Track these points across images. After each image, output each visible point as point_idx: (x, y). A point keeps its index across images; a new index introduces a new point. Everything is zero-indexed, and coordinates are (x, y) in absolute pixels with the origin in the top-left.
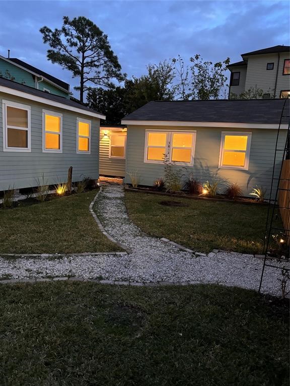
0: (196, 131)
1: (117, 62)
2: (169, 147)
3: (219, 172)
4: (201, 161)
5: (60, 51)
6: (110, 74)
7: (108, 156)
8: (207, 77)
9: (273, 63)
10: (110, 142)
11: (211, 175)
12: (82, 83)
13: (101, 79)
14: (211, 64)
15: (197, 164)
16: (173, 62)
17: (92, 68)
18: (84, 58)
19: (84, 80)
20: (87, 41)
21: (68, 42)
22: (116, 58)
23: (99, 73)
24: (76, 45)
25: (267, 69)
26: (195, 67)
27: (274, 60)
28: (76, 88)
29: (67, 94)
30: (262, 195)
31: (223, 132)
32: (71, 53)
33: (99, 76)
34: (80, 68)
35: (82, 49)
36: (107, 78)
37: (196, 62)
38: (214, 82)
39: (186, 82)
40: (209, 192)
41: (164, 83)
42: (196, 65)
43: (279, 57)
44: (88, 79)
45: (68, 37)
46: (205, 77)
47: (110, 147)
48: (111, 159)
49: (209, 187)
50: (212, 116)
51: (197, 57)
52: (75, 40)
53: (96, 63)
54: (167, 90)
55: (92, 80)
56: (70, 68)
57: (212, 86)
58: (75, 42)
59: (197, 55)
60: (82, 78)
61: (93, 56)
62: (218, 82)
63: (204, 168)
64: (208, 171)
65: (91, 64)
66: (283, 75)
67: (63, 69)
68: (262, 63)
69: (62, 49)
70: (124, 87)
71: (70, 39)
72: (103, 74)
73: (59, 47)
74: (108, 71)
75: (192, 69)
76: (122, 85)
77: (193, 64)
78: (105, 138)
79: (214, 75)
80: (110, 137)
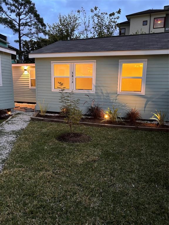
0: (95, 61)
1: (43, 22)
2: (72, 76)
3: (118, 97)
4: (102, 88)
5: (3, 15)
6: (39, 31)
7: (29, 86)
8: (104, 24)
9: (147, 21)
10: (29, 76)
11: (111, 101)
12: (20, 37)
13: (32, 34)
14: (107, 14)
15: (98, 91)
16: (78, 13)
17: (26, 26)
18: (20, 20)
19: (21, 35)
20: (21, 8)
21: (9, 9)
22: (42, 19)
23: (31, 30)
24: (14, 11)
25: (143, 25)
26: (95, 17)
27: (147, 19)
28: (16, 41)
29: (5, 43)
30: (162, 120)
31: (120, 61)
32: (10, 17)
33: (31, 32)
34: (17, 27)
35: (19, 14)
36: (37, 33)
37: (95, 12)
38: (109, 28)
39: (89, 29)
40: (111, 118)
41: (73, 30)
42: (96, 15)
43: (151, 17)
44: (24, 35)
45: (8, 6)
46: (103, 25)
47: (30, 80)
48: (31, 89)
49: (110, 113)
50: (109, 47)
51: (96, 9)
52: (13, 8)
53: (29, 24)
54: (75, 35)
55: (27, 35)
56: (11, 27)
57: (108, 31)
58: (13, 9)
59: (96, 7)
60: (20, 34)
61: (26, 18)
62: (112, 28)
63: (105, 95)
64: (108, 98)
65: (26, 24)
66: (154, 28)
67: (5, 27)
68: (140, 21)
69: (4, 14)
70: (48, 39)
71: (10, 8)
72: (34, 30)
73: (2, 13)
74: (37, 28)
75: (93, 17)
76: (47, 37)
77: (93, 14)
78: (26, 73)
79: (109, 22)
80: (29, 71)
